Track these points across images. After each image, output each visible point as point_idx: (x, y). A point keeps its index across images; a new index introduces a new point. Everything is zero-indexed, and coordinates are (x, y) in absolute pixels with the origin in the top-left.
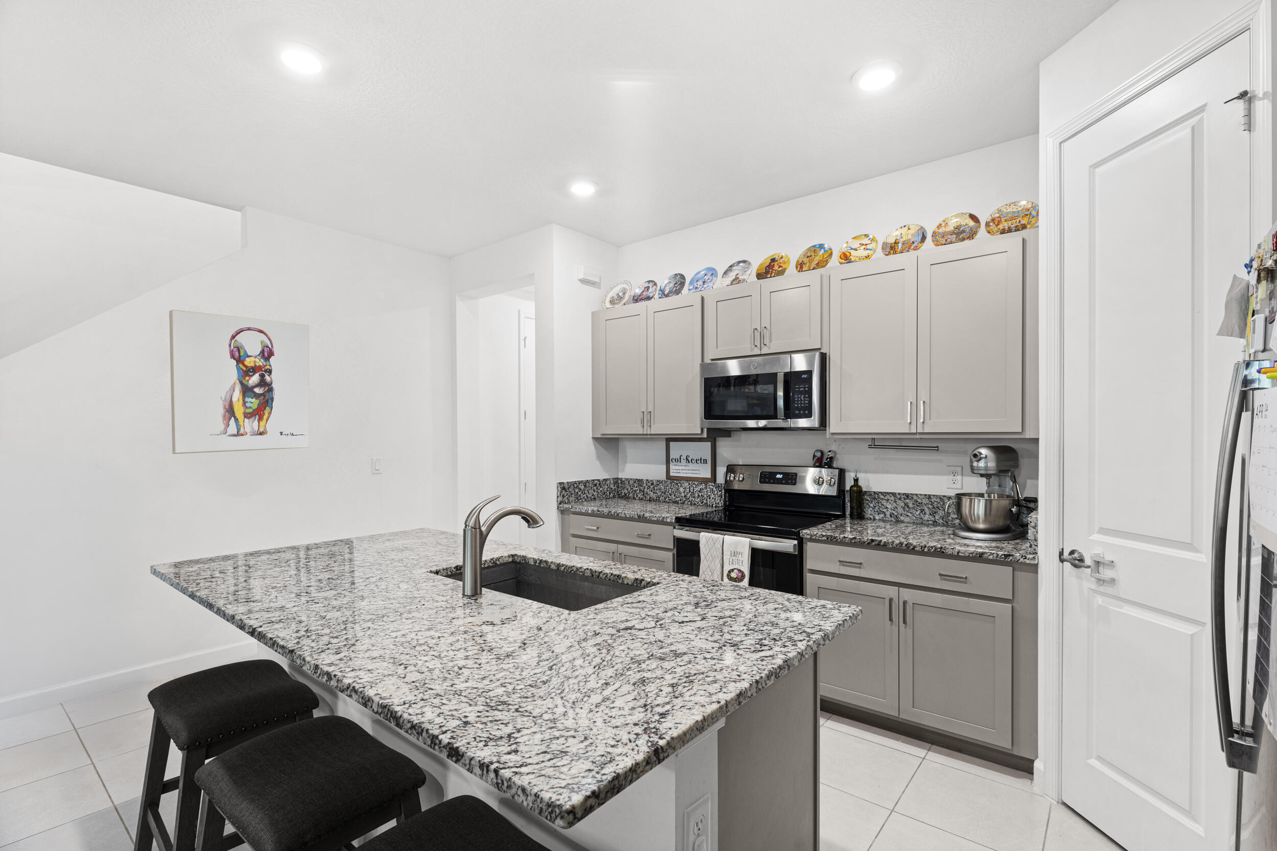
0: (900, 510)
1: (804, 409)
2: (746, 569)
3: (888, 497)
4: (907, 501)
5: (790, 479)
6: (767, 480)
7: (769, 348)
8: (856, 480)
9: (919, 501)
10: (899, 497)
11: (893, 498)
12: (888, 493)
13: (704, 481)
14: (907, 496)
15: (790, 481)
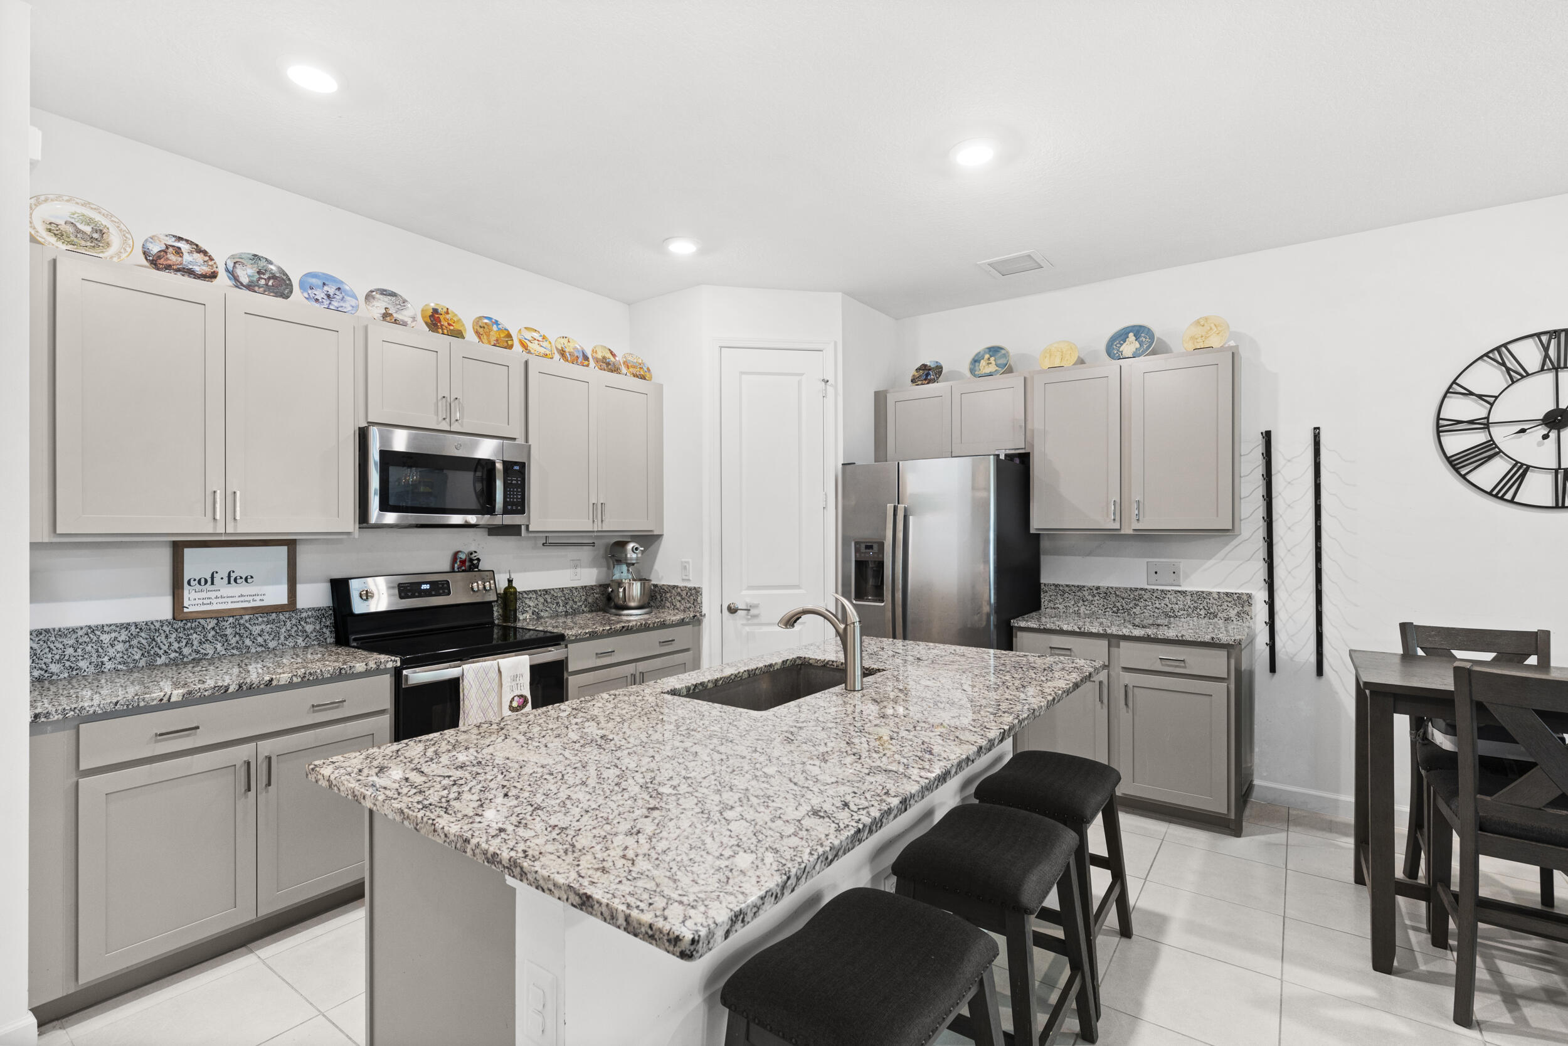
0: (541, 607)
1: (516, 504)
2: (527, 693)
3: (531, 595)
4: (546, 596)
5: (441, 588)
6: (410, 594)
7: (462, 426)
8: (510, 581)
9: (555, 595)
10: (539, 593)
11: (534, 596)
12: (530, 591)
13: (277, 609)
14: (546, 591)
15: (441, 591)
